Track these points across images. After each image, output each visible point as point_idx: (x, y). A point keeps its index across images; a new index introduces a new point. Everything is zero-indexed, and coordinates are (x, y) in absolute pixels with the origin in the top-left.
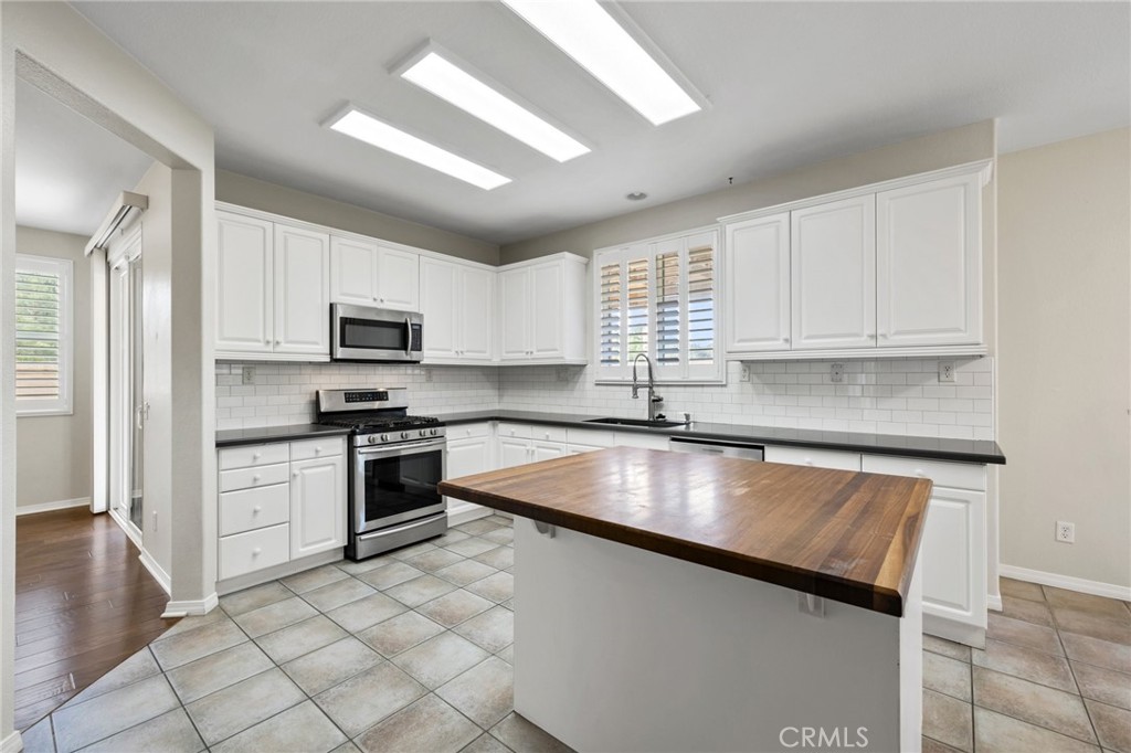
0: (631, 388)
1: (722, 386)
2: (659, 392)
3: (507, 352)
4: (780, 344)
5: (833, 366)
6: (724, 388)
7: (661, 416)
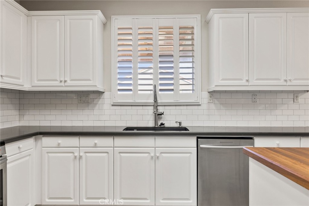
0: (152, 108)
1: (198, 105)
2: (161, 109)
3: (39, 80)
4: (244, 82)
5: (253, 95)
6: (199, 107)
7: (162, 124)
